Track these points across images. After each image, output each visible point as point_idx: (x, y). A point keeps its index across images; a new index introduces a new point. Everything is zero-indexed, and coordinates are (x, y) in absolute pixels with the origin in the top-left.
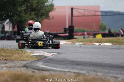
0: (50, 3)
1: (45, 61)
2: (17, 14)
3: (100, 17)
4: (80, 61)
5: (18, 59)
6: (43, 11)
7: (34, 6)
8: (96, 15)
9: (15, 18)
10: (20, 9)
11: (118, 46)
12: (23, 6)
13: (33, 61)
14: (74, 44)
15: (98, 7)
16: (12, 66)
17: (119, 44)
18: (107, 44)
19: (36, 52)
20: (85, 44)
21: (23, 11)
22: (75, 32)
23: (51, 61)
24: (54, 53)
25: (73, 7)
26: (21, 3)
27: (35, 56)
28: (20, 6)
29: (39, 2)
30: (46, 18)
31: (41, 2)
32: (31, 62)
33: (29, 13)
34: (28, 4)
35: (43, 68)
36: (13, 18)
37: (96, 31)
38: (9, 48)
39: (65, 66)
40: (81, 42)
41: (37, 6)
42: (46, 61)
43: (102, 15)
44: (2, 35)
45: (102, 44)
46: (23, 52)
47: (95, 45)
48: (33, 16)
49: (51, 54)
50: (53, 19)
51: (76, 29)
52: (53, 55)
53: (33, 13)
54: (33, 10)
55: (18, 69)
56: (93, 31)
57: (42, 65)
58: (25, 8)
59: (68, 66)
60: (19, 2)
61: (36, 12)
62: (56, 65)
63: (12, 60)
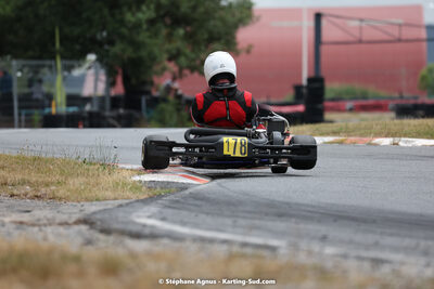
1: (167, 203)
2: (122, 37)
3: (425, 45)
6: (214, 24)
7: (185, 7)
8: (404, 37)
9: (117, 49)
10: (133, 19)
12: (144, 8)
16: (39, 220)
18: (420, 142)
21: (145, 26)
22: (333, 100)
23: (191, 201)
25: (321, 11)
27: (146, 182)
28: (134, 9)
32: (121, 206)
33: (164, 31)
36: (108, 52)
37: (406, 95)
39: (229, 221)
40: (327, 134)
41: (194, 8)
42: (177, 202)
45: (403, 142)
46: (106, 171)
47: (376, 145)
48: (178, 44)
50: (248, 51)
51: (331, 88)
53: (181, 32)
54: (178, 21)
56: (395, 95)
57: (149, 217)
58: (151, 14)
61: (188, 29)
62: (202, 217)
63: (60, 199)
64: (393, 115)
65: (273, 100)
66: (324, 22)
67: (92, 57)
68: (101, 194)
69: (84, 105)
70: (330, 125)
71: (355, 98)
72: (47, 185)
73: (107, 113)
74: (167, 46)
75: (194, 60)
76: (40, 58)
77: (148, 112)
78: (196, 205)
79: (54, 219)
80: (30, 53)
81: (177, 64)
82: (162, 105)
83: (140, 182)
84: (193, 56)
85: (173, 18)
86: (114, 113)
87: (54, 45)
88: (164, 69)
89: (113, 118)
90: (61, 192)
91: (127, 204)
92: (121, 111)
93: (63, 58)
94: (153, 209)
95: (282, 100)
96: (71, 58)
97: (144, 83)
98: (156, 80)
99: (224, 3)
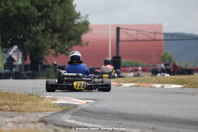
0: (83, 19)
1: (73, 112)
2: (30, 38)
3: (163, 42)
4: (129, 114)
5: (31, 109)
6: (71, 32)
7: (58, 25)
8: (156, 39)
10: (35, 30)
11: (191, 90)
12: (40, 25)
13: (55, 113)
14: (120, 86)
15: (160, 26)
16: (21, 121)
17: (193, 85)
18: (174, 86)
19: (60, 97)
20: (138, 86)
21: (40, 33)
22: (123, 67)
23: (82, 112)
24: (88, 99)
25: (120, 27)
26: (36, 19)
27: (58, 104)
28: (35, 25)
29: (65, 18)
30: (76, 45)
31: (68, 18)
32: (52, 114)
34: (49, 22)
35: (71, 123)
36: (23, 44)
37: (156, 65)
38: (17, 92)
39: (106, 121)
40: (131, 82)
41: (63, 25)
42: (76, 112)
43: (165, 40)
44: (6, 71)
45: (166, 86)
46: (40, 99)
47: (154, 87)
48: (56, 41)
49: (85, 102)
50: (87, 45)
51: (124, 61)
52: (87, 103)
53: (56, 35)
54: (56, 31)
55: (32, 126)
56: (151, 65)
57: (70, 119)
58: (43, 27)
59: (111, 121)
60: (34, 18)
61: (60, 34)
62: (92, 119)
63: (23, 111)
64: (150, 74)
65: (96, 67)
66: (121, 31)
68: (41, 109)
73: (23, 73)
75: (63, 48)
77: (41, 72)
81: (55, 50)
82: (48, 69)
83: (56, 104)
84: (62, 46)
85: (53, 29)
86: (26, 73)
88: (49, 52)
89: (26, 75)
90: (23, 108)
92: (30, 71)
93: (2, 47)
96: (6, 47)
97: (40, 59)
98: (45, 57)
99: (76, 23)
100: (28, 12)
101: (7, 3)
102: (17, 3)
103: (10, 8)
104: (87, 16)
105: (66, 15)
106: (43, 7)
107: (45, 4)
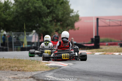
0: (75, 14)
2: (42, 25)
6: (68, 21)
7: (60, 17)
9: (41, 29)
10: (45, 20)
12: (49, 17)
14: (93, 54)
19: (52, 62)
21: (49, 22)
23: (62, 71)
26: (46, 14)
28: (46, 17)
30: (71, 29)
31: (66, 13)
32: (42, 72)
33: (54, 24)
41: (63, 17)
42: (58, 71)
44: (29, 46)
46: (38, 63)
47: (114, 55)
48: (58, 27)
50: (78, 29)
52: (68, 65)
53: (59, 24)
56: (120, 41)
58: (51, 19)
60: (45, 13)
61: (61, 23)
63: (25, 71)
64: (119, 46)
65: (85, 43)
66: (99, 21)
67: (34, 31)
68: (37, 69)
69: (32, 45)
70: (101, 49)
71: (108, 42)
72: (22, 67)
74: (55, 28)
76: (20, 32)
78: (63, 72)
79: (23, 76)
80: (17, 30)
81: (58, 33)
83: (48, 66)
84: (62, 30)
85: (57, 20)
87: (24, 28)
90: (26, 69)
91: (44, 72)
93: (26, 31)
94: (51, 73)
95: (88, 42)
99: (71, 16)
100: (41, 10)
101: (29, 5)
102: (35, 4)
103: (30, 8)
104: (78, 11)
105: (65, 11)
106: (50, 6)
107: (51, 4)
